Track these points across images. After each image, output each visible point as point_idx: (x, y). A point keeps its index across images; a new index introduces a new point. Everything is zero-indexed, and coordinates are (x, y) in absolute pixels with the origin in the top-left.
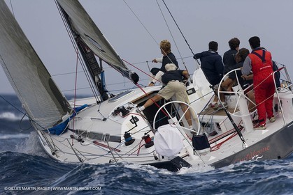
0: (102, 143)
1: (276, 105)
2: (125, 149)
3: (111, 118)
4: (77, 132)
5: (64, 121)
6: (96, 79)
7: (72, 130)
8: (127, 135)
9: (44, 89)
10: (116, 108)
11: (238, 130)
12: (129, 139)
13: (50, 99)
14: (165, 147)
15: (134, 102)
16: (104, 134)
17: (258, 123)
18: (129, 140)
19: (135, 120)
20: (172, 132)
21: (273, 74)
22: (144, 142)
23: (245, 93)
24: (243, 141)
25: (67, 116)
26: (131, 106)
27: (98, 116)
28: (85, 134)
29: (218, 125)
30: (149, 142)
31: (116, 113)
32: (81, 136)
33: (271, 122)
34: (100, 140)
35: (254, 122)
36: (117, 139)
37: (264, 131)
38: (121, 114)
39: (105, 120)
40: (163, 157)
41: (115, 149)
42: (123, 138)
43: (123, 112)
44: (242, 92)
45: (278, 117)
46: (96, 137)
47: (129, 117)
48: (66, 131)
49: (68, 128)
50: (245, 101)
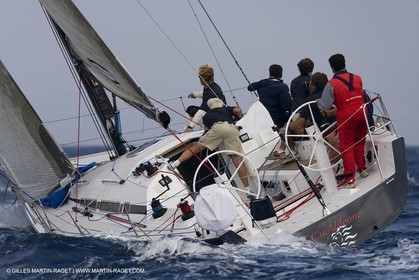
0: (120, 216)
1: (370, 153)
2: (153, 224)
3: (131, 179)
4: (82, 202)
5: (63, 186)
6: (109, 125)
7: (75, 200)
8: (155, 203)
9: (33, 142)
10: (138, 165)
11: (316, 190)
12: (158, 208)
13: (42, 156)
14: (211, 218)
15: (165, 156)
16: (122, 203)
17: (344, 179)
18: (158, 210)
19: (166, 181)
20: (221, 195)
21: (364, 107)
22: (180, 212)
23: (324, 135)
24: (323, 205)
25: (67, 179)
26: (160, 161)
27: (112, 177)
28: (94, 204)
29: (286, 184)
30: (187, 212)
31: (138, 171)
32: (89, 207)
33: (363, 177)
34: (116, 211)
35: (338, 178)
36: (142, 210)
37: (353, 191)
38: (146, 172)
39: (122, 182)
40: (208, 233)
41: (138, 224)
42: (149, 208)
43: (149, 169)
44: (319, 135)
45: (372, 170)
46: (111, 209)
47: (158, 177)
48: (66, 202)
49: (68, 198)
50: (324, 149)
